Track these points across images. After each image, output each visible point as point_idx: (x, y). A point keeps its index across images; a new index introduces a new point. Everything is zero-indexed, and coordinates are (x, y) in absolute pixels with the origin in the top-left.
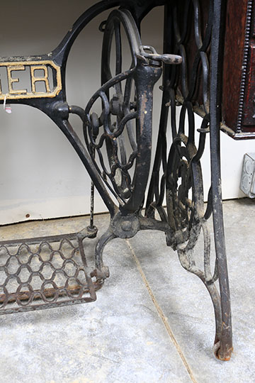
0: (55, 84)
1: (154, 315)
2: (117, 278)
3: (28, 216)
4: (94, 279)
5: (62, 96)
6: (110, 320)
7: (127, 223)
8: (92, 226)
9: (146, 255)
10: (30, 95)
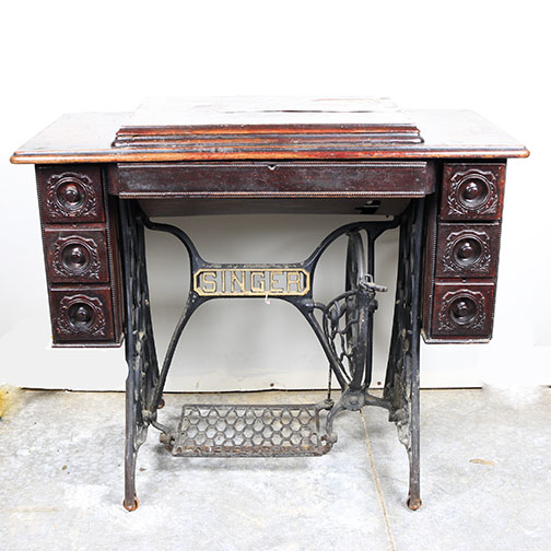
0: (305, 286)
1: (369, 476)
2: (344, 447)
3: (272, 385)
4: (324, 443)
5: (309, 295)
7: (354, 398)
8: (329, 400)
10: (285, 293)
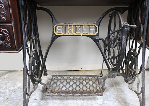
0: (96, 31)
1: (119, 102)
2: (108, 90)
3: (82, 68)
4: (102, 89)
5: (97, 35)
6: (106, 102)
7: (113, 73)
8: (101, 73)
9: (117, 84)
10: (89, 34)
